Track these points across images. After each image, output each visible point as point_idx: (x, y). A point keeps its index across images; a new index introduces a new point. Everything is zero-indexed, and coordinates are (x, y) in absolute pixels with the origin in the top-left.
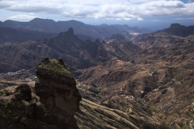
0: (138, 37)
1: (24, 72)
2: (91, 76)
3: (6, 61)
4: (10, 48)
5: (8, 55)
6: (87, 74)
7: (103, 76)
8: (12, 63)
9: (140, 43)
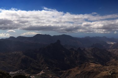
0: (113, 45)
1: (21, 71)
2: (68, 75)
3: (12, 64)
4: (15, 55)
5: (13, 60)
6: (66, 74)
7: (76, 75)
8: (15, 65)
9: (114, 50)
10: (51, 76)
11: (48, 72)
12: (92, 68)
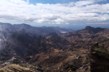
6: (35, 59)
9: (67, 38)
10: (22, 62)
11: (19, 58)
12: (57, 53)
